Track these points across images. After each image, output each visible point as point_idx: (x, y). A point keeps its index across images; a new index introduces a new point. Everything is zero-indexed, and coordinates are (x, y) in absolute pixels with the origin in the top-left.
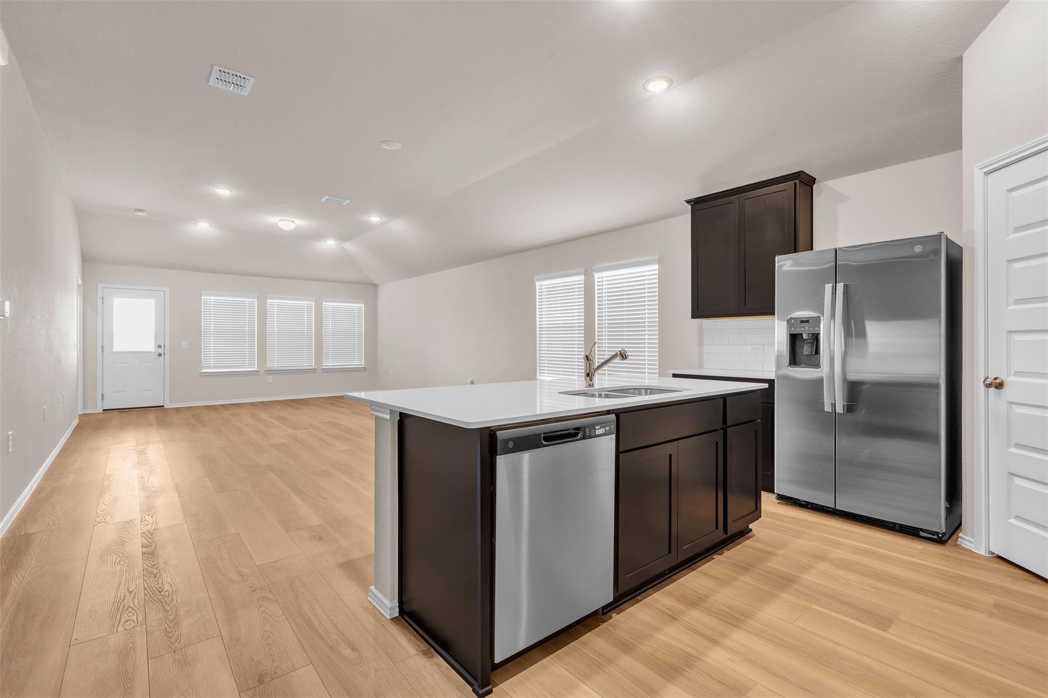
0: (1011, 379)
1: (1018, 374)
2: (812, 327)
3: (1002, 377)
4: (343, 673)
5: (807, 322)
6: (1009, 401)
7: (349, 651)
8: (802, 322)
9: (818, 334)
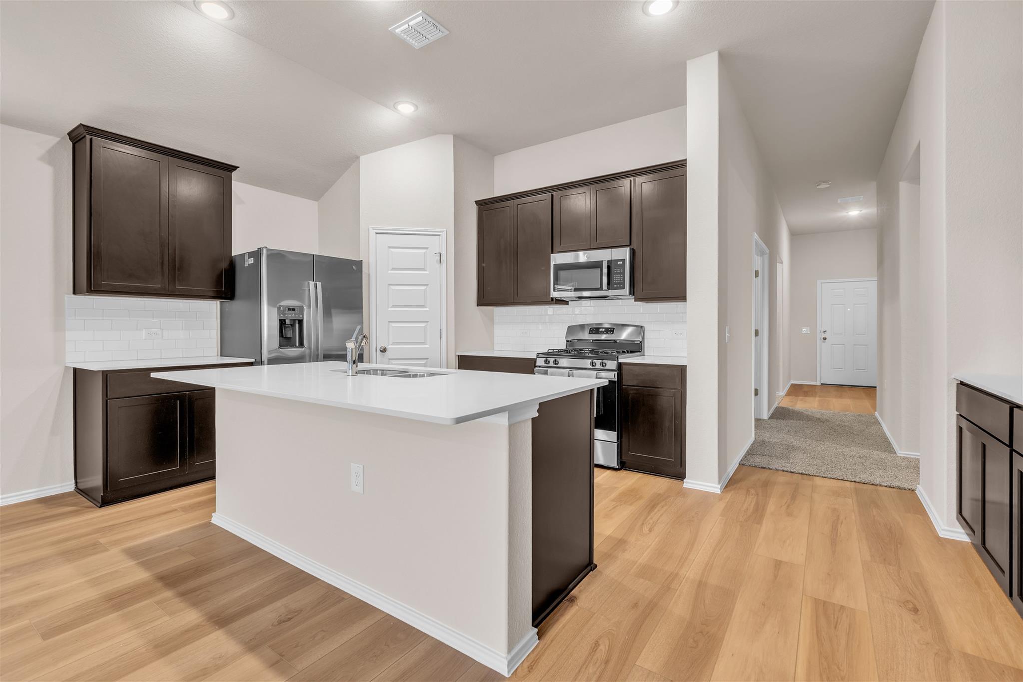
0: (389, 347)
1: (393, 344)
2: (297, 314)
3: (384, 345)
4: (627, 637)
5: (294, 310)
6: (389, 358)
7: (602, 647)
8: (289, 309)
9: (302, 320)
